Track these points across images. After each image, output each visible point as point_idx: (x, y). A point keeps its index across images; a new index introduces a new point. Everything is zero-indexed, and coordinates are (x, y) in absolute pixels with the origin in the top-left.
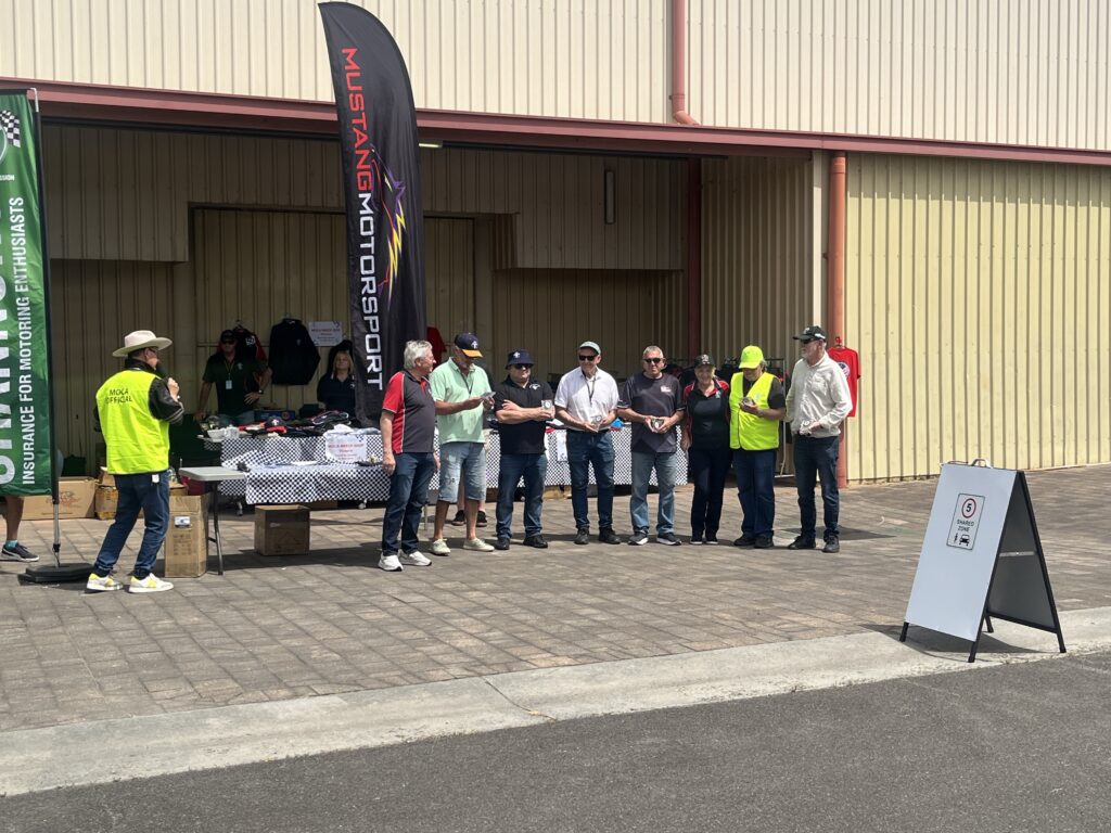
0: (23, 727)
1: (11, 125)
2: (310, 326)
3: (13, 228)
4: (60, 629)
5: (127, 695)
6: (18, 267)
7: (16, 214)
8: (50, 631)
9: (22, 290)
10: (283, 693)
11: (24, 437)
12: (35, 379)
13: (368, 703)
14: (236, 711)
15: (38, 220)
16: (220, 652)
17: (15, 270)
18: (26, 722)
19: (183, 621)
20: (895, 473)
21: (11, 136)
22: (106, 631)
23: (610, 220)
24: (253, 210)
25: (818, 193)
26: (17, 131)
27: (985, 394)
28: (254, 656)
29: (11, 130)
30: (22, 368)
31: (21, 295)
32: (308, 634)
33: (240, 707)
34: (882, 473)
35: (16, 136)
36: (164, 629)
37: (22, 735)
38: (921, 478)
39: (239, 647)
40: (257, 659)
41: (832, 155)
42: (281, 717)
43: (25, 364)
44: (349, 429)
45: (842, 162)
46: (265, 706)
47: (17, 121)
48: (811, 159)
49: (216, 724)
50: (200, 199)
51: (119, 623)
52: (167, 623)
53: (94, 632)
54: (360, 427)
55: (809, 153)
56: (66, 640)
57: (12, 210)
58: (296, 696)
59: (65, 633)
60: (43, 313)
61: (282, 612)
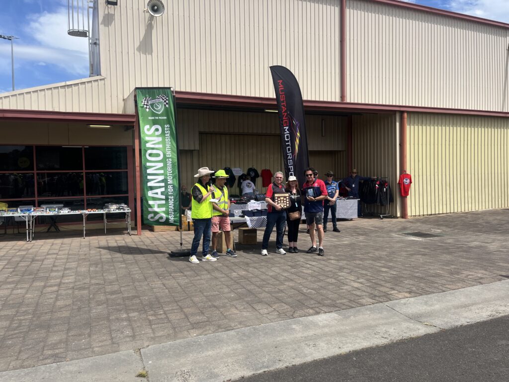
0: (220, 330)
1: (165, 100)
2: (233, 169)
3: (166, 135)
4: (199, 278)
5: (248, 311)
6: (168, 148)
7: (167, 130)
8: (195, 278)
9: (169, 156)
10: (311, 311)
11: (170, 207)
12: (174, 187)
13: (349, 317)
14: (300, 321)
15: (175, 132)
16: (267, 289)
17: (167, 150)
18: (219, 327)
19: (240, 273)
20: (421, 214)
21: (165, 103)
22: (216, 278)
23: (324, 135)
24: (216, 134)
25: (398, 124)
26: (167, 102)
27: (448, 188)
28: (282, 291)
29: (165, 101)
30: (169, 183)
31: (168, 158)
32: (291, 280)
33: (301, 319)
34: (417, 214)
35: (167, 104)
36: (236, 277)
37: (223, 335)
38: (429, 215)
39: (272, 286)
40: (284, 292)
41: (402, 112)
42: (321, 324)
43: (170, 182)
44: (255, 202)
45: (406, 115)
46: (310, 318)
47: (167, 98)
48: (395, 114)
49: (298, 329)
50: (202, 130)
51: (217, 274)
52: (234, 274)
53: (211, 279)
54: (258, 201)
55: (395, 111)
56: (205, 283)
57: (166, 129)
58: (317, 313)
59: (202, 279)
60: (176, 164)
61: (272, 269)
